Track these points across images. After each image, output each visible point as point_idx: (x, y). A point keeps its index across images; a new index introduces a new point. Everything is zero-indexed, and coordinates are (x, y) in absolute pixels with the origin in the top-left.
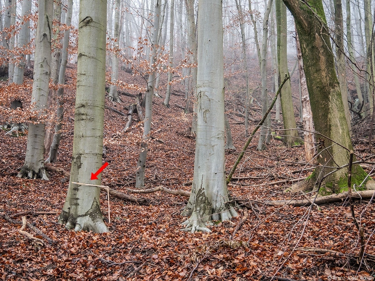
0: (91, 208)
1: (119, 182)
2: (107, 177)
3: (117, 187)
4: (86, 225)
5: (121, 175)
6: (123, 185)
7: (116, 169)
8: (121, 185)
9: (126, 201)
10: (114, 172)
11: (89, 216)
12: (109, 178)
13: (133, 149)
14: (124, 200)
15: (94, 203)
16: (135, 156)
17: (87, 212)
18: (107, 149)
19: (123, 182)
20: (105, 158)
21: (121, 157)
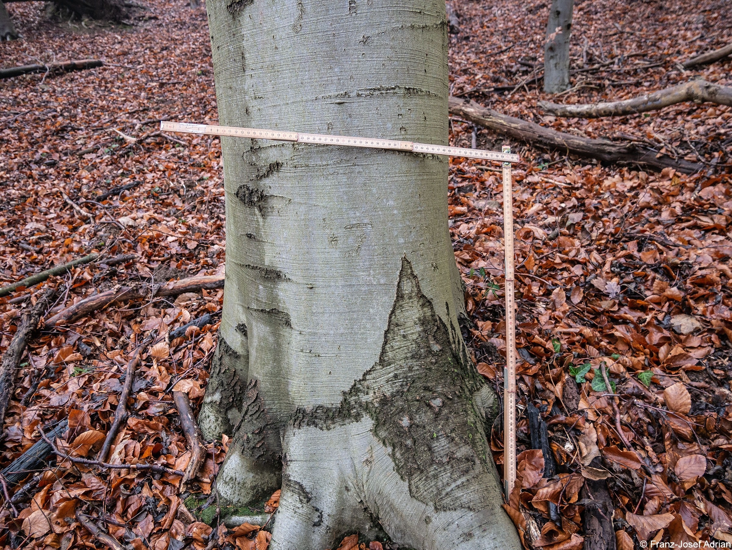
0: (383, 362)
1: (496, 80)
2: (465, 72)
3: (496, 96)
4: (352, 499)
5: (497, 63)
6: (509, 89)
7: (483, 52)
8: (504, 89)
9: (544, 151)
10: (480, 58)
11: (367, 422)
12: (471, 74)
13: (508, 10)
14: (537, 148)
15: (400, 316)
16: (517, 22)
17: (355, 390)
18: (459, 18)
19: (506, 82)
20: (458, 33)
21: (488, 27)
